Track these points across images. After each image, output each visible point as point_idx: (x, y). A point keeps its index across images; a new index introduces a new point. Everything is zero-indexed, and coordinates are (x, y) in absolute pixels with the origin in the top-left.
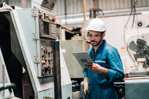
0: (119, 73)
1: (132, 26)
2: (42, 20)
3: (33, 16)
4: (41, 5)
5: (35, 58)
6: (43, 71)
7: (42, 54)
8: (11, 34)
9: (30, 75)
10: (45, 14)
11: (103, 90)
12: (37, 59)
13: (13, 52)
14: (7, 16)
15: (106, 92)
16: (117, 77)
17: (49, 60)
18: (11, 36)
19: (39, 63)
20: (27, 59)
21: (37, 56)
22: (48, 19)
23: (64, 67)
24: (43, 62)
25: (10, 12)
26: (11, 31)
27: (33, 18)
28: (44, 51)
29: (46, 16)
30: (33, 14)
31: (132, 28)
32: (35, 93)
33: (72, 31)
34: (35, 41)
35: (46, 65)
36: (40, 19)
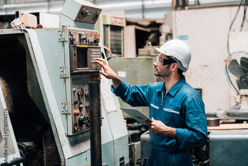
0: (195, 135)
1: (242, 26)
2: (74, 47)
3: (61, 40)
4: (76, 21)
5: (63, 106)
6: (75, 125)
7: (75, 99)
8: (27, 67)
9: (54, 133)
10: (80, 35)
11: (169, 154)
12: (66, 107)
13: (31, 95)
14: (21, 40)
15: (173, 158)
16: (192, 141)
17: (86, 106)
18: (27, 70)
19: (70, 114)
20: (50, 109)
21: (66, 103)
22: (86, 42)
23: (115, 109)
24: (75, 111)
25: (26, 34)
26: (27, 62)
27: (61, 44)
28: (78, 93)
29: (83, 37)
30: (60, 37)
31: (241, 31)
32: (62, 160)
33: (148, 27)
34: (63, 80)
35: (82, 115)
36: (71, 45)
